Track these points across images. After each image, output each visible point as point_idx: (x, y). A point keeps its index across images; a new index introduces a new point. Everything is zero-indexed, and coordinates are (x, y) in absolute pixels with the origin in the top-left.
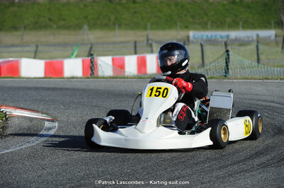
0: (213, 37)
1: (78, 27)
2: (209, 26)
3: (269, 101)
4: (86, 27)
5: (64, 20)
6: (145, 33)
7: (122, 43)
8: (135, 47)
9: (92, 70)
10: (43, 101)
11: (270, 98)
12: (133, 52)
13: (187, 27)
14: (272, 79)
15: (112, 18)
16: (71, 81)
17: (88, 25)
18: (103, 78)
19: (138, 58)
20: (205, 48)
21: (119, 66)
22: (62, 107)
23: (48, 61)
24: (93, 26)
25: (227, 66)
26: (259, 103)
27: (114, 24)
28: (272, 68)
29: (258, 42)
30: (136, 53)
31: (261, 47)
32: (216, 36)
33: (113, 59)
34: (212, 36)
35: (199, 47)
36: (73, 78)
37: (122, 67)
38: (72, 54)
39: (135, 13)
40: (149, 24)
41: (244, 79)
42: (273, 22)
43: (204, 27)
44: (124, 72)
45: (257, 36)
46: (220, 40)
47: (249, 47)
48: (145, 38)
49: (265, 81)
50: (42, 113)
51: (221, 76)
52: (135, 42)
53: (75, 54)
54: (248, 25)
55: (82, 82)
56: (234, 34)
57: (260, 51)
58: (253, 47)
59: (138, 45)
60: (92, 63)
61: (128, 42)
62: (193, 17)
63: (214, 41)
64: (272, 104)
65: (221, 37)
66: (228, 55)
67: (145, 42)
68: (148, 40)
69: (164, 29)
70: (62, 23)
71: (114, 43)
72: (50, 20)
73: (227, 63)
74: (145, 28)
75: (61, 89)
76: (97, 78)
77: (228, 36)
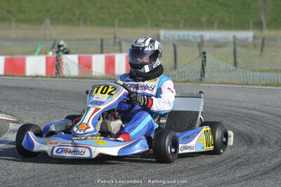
0: (186, 37)
1: (39, 21)
2: (182, 25)
3: (250, 109)
4: (48, 21)
5: (24, 13)
6: (112, 30)
7: (87, 40)
8: (102, 45)
9: (57, 69)
10: (6, 100)
11: (250, 106)
12: (99, 51)
13: (157, 26)
14: (253, 84)
15: (77, 13)
16: (35, 81)
17: (51, 19)
18: (70, 77)
19: (106, 57)
20: (178, 49)
21: (86, 65)
22: (27, 108)
23: (8, 57)
24: (56, 21)
25: (203, 69)
26: (240, 110)
27: (79, 19)
28: (251, 73)
29: (235, 44)
30: (102, 52)
31: (239, 49)
32: (188, 36)
33: (79, 58)
34: (184, 36)
35: (172, 48)
36: (37, 76)
37: (89, 66)
38: (35, 51)
39: (102, 8)
40: (116, 21)
41: (222, 83)
42: (251, 23)
43: (176, 25)
44: (92, 72)
45: (235, 37)
46: (193, 40)
47: (225, 50)
48: (112, 36)
49: (245, 86)
50: (6, 114)
51: (196, 80)
52: (102, 40)
53: (38, 50)
54: (224, 25)
55: (47, 81)
56: (208, 35)
57: (238, 54)
58: (230, 49)
59: (105, 43)
60: (58, 61)
61: (93, 40)
62: (164, 15)
63: (186, 41)
64: (254, 112)
65: (194, 37)
66: (205, 57)
67: (112, 40)
68: (115, 38)
69: (132, 27)
70: (22, 16)
71: (79, 40)
72: (9, 12)
73: (203, 65)
74: (113, 25)
75: (25, 88)
76: (63, 77)
77: (202, 37)
